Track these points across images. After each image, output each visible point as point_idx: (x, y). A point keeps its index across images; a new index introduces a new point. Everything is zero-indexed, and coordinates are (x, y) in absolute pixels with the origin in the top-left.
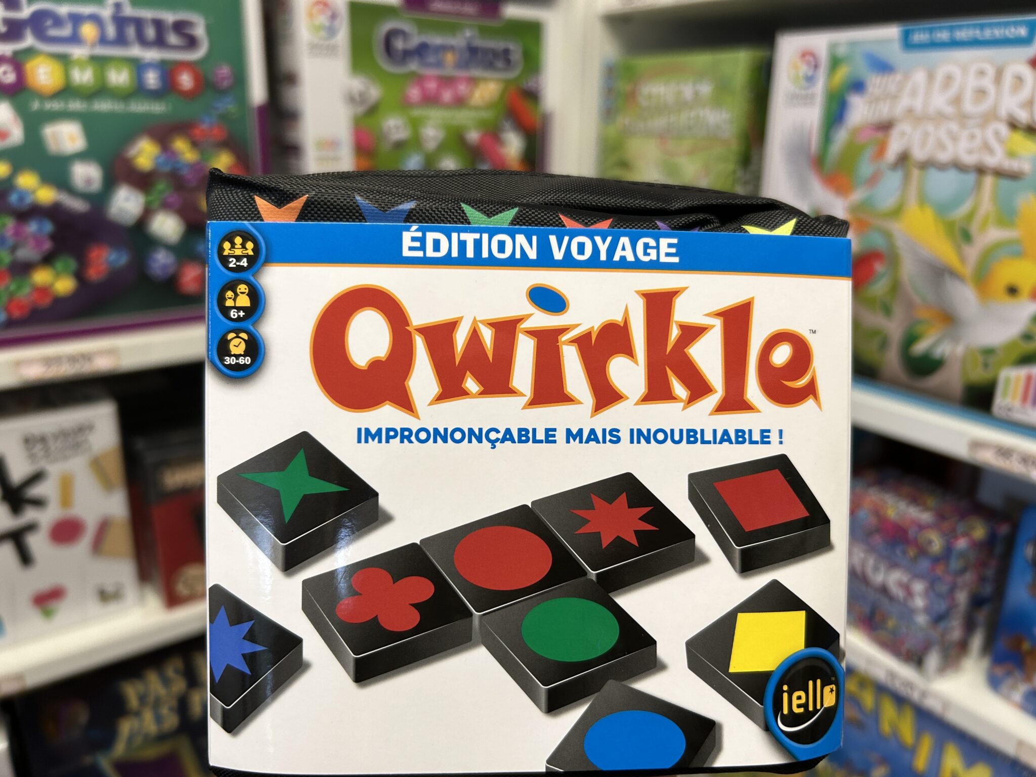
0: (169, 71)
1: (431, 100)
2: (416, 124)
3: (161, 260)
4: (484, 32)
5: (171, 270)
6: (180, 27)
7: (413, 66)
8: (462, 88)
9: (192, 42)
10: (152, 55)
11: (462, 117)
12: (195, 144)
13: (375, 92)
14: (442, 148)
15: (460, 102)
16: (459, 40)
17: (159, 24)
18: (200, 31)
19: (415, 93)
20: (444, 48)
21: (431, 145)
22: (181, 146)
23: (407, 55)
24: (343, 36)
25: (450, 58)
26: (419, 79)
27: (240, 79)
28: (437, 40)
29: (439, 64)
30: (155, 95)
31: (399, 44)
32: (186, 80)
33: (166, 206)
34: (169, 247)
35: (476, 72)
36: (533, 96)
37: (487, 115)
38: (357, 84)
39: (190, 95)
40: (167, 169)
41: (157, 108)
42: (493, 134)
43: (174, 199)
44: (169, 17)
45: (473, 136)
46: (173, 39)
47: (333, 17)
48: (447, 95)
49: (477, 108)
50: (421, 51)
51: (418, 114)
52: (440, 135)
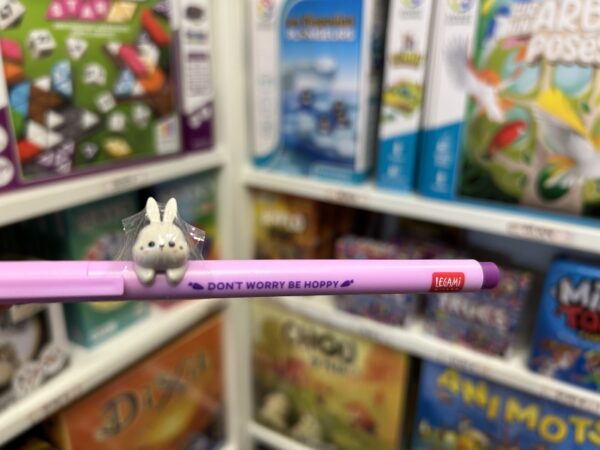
1: (72, 16)
2: (61, 37)
11: (101, 31)
14: (87, 57)
15: (99, 19)
21: (77, 55)
37: (126, 30)
42: (132, 46)
45: (114, 47)
48: (87, 12)
49: (115, 24)
51: (60, 26)
52: (84, 45)
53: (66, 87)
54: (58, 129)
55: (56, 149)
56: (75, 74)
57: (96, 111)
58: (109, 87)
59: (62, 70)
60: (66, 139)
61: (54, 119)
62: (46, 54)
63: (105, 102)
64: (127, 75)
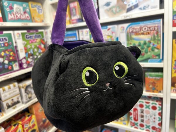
0: (4, 44)
1: (32, 42)
2: (31, 46)
3: (6, 66)
4: (37, 34)
5: (7, 67)
6: (5, 39)
7: (30, 39)
8: (36, 40)
9: (6, 40)
10: (2, 42)
11: (36, 44)
12: (8, 52)
13: (26, 43)
14: (35, 48)
15: (36, 42)
16: (34, 35)
17: (2, 39)
18: (7, 39)
19: (30, 42)
20: (33, 36)
21: (33, 48)
22: (7, 52)
23: (29, 38)
24: (21, 37)
25: (34, 37)
26: (31, 40)
27: (12, 43)
28: (32, 35)
29: (32, 38)
30: (3, 47)
31: (28, 37)
32: (6, 45)
33: (6, 60)
34: (7, 64)
35: (37, 38)
36: (43, 40)
37: (39, 43)
38: (24, 42)
39: (7, 46)
40: (5, 55)
41: (3, 48)
42: (40, 45)
43: (7, 58)
44: (3, 38)
45: (38, 46)
46: (4, 40)
47: (20, 35)
48: (34, 41)
50: (30, 37)
51: (31, 44)
52: (34, 46)
53: (32, 53)
54: (32, 59)
55: (32, 61)
56: (33, 51)
57: (36, 55)
58: (37, 52)
59: (31, 50)
60: (33, 60)
61: (31, 57)
62: (30, 48)
63: (37, 54)
64: (40, 50)
